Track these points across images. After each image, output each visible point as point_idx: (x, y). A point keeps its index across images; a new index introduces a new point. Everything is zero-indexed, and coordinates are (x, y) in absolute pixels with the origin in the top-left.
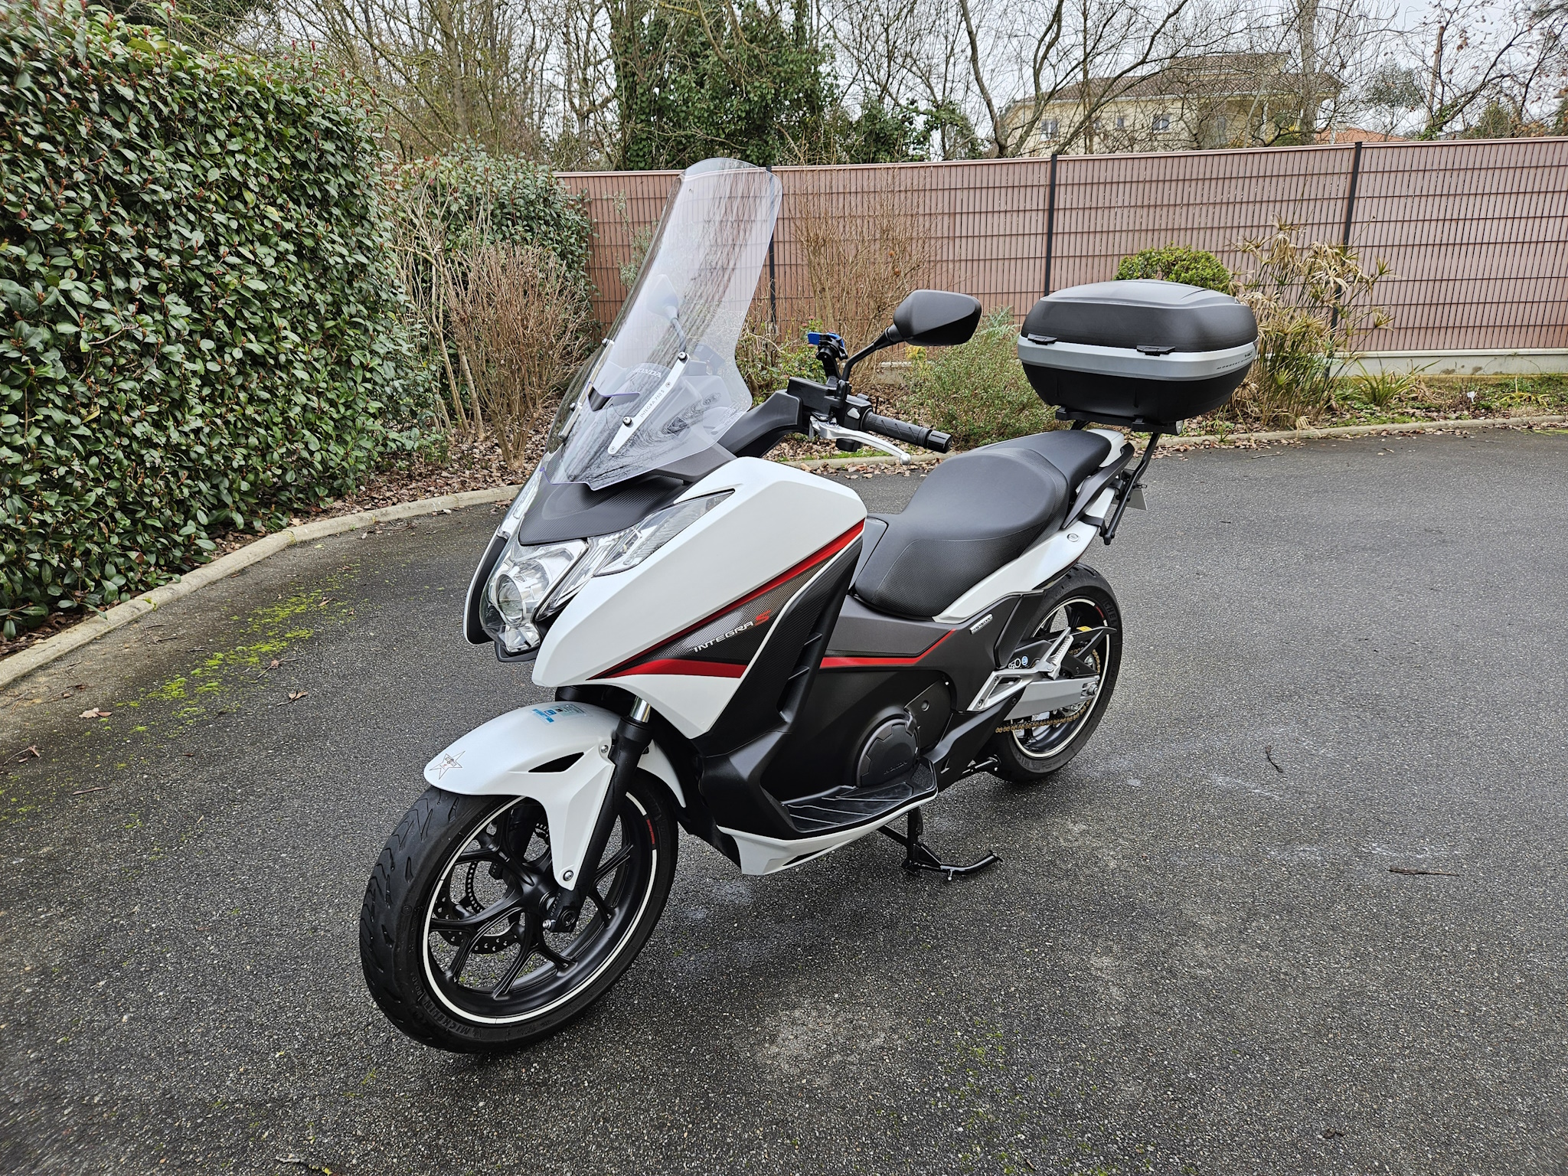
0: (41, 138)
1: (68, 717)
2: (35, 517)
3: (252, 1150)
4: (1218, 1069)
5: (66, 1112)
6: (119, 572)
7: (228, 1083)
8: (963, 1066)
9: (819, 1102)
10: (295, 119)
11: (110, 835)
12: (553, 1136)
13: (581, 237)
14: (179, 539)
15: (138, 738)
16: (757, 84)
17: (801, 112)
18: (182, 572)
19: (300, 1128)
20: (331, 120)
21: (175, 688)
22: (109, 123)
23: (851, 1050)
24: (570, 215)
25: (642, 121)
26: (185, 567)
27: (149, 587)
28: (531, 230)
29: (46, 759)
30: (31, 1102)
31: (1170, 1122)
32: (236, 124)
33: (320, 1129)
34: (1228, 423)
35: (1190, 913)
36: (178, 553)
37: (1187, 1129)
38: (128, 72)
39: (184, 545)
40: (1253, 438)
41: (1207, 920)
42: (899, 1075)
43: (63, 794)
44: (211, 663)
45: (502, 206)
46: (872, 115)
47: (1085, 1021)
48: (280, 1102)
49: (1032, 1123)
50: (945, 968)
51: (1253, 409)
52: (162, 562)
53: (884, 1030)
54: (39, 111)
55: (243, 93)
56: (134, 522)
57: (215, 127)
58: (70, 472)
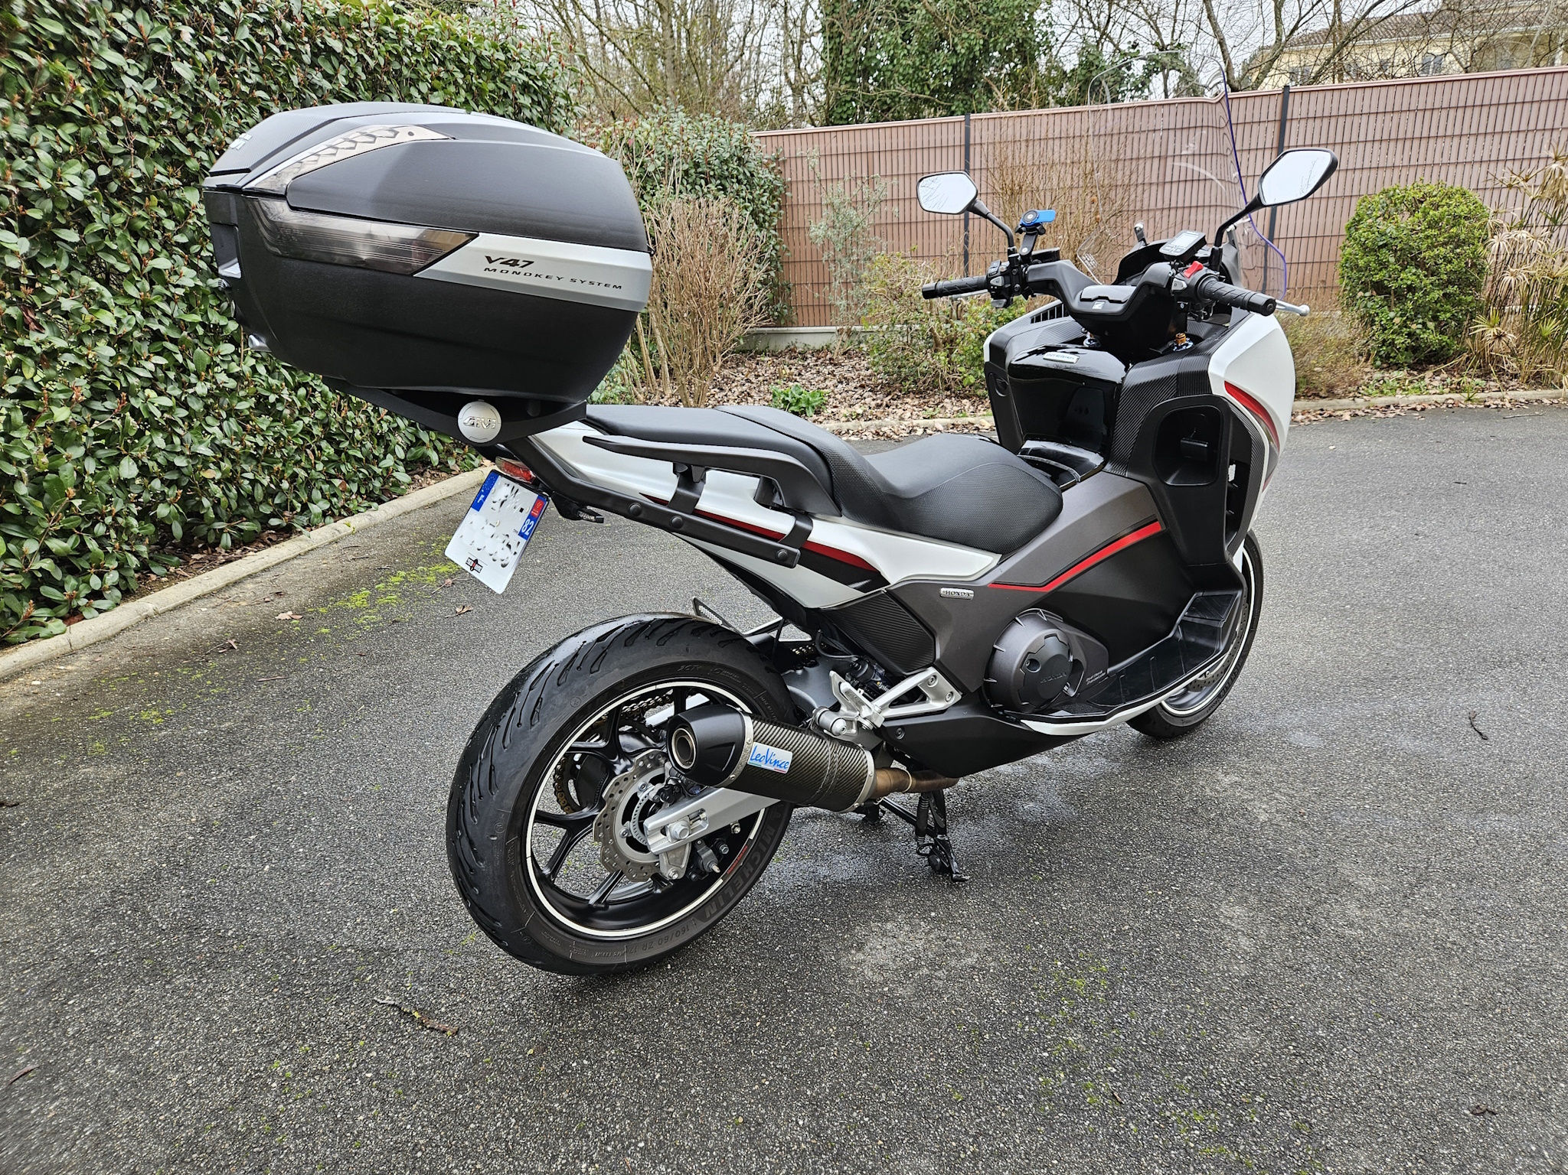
0: (258, 86)
1: (266, 618)
2: (248, 440)
3: (355, 989)
4: (1354, 1030)
5: (203, 941)
6: (324, 497)
7: (345, 930)
8: (1059, 995)
9: (899, 1010)
10: (495, 74)
11: (282, 716)
12: (630, 1010)
13: (774, 197)
14: (378, 471)
15: (320, 639)
16: (965, 35)
17: (1012, 64)
18: (381, 502)
19: (400, 975)
20: (527, 74)
21: (359, 599)
22: (320, 75)
23: (940, 966)
24: (765, 174)
25: (847, 83)
26: (384, 498)
27: (351, 513)
28: (724, 189)
29: (241, 652)
30: (175, 930)
31: (1287, 1076)
32: (439, 78)
33: (417, 977)
34: (1478, 380)
35: (1346, 872)
36: (377, 484)
37: (1306, 1086)
38: (338, 26)
39: (382, 476)
40: (1508, 398)
41: (1367, 882)
42: (987, 995)
43: (250, 680)
44: (393, 579)
45: (697, 165)
46: (1089, 64)
47: (1204, 966)
48: (386, 952)
49: (1127, 1058)
50: (1055, 900)
51: (1511, 365)
52: (363, 491)
53: (977, 951)
54: (257, 61)
55: (445, 47)
56: (338, 452)
57: (418, 80)
58: (280, 400)
